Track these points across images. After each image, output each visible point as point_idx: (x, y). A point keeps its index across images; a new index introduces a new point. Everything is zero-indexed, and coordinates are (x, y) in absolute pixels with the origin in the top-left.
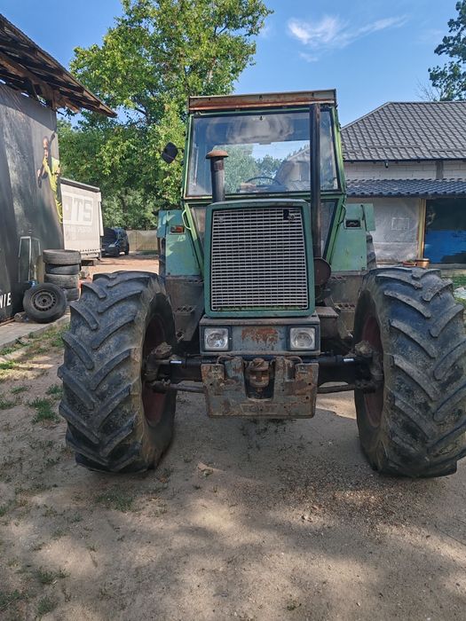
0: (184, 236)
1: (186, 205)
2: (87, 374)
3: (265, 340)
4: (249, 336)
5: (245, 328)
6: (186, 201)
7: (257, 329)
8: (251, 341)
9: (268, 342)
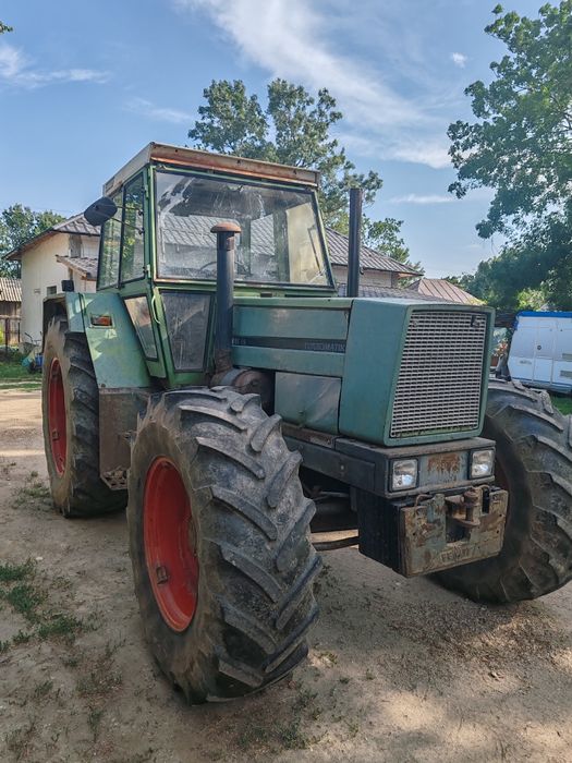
0: (114, 332)
1: (156, 290)
2: (268, 548)
3: (449, 470)
4: (435, 466)
5: (431, 457)
6: (156, 284)
7: (442, 457)
8: (436, 472)
9: (452, 472)
